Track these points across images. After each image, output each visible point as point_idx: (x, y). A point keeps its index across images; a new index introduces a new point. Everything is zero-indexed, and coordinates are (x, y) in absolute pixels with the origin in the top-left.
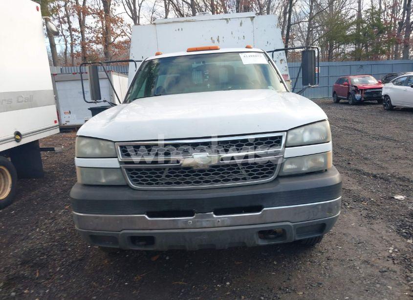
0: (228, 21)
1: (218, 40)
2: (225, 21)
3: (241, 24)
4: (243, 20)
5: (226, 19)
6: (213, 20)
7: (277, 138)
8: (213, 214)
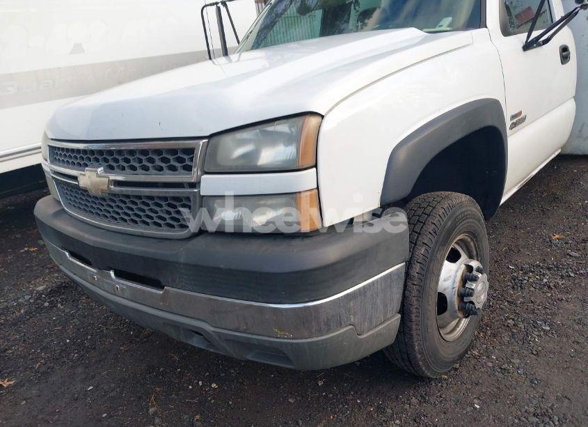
7: (190, 151)
8: (112, 273)
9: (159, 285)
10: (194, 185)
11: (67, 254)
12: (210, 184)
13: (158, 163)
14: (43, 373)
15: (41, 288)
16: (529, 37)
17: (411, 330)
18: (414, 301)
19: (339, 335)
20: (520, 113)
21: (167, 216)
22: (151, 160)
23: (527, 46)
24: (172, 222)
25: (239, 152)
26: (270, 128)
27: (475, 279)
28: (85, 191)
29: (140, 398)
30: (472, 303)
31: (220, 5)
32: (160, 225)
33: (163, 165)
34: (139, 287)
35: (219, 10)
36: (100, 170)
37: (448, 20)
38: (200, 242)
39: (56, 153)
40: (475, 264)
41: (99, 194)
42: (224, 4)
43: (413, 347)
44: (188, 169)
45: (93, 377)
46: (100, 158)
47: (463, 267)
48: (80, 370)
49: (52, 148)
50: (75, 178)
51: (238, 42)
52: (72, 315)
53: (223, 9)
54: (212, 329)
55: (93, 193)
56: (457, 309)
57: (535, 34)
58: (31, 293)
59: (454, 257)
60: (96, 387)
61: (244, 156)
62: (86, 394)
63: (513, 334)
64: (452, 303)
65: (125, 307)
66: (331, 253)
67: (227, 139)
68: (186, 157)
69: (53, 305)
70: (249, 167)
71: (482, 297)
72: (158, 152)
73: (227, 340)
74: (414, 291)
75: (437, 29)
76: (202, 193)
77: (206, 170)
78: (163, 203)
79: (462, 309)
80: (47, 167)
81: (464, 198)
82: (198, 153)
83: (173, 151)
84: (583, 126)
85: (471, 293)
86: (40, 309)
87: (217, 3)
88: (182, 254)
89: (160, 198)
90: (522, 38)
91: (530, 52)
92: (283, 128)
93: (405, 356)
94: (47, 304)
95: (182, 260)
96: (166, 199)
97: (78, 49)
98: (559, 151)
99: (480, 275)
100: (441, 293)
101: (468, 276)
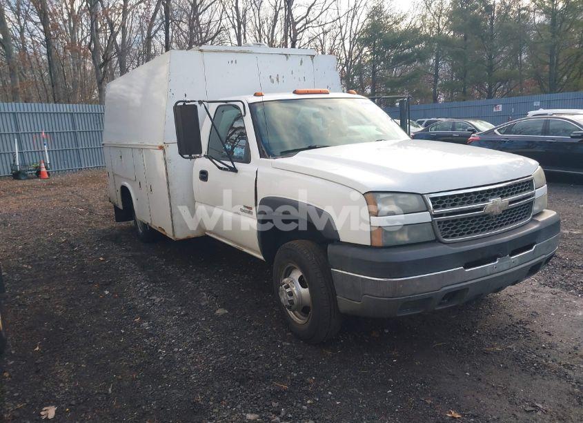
0: (287, 58)
1: (278, 79)
2: (285, 57)
3: (301, 62)
4: (304, 58)
5: (286, 55)
8: (508, 256)
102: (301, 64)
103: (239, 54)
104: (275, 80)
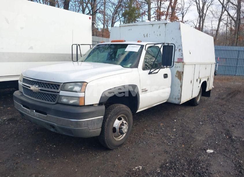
0: (153, 26)
1: (147, 36)
2: (152, 25)
3: (159, 27)
4: (161, 25)
5: (152, 24)
6: (146, 25)
7: (59, 85)
8: (34, 111)
9: (46, 114)
10: (59, 93)
11: (22, 106)
12: (62, 93)
13: (51, 87)
14: (5, 139)
15: (5, 118)
16: (150, 71)
17: (104, 133)
18: (106, 126)
19: (84, 129)
20: (146, 89)
21: (51, 99)
22: (50, 86)
23: (150, 73)
24: (52, 100)
25: (70, 87)
26: (77, 83)
27: (123, 125)
28: (31, 91)
29: (33, 147)
30: (122, 131)
31: (78, 45)
32: (49, 101)
33: (46, 86)
34: (41, 114)
35: (77, 46)
36: (37, 86)
37: (130, 64)
38: (57, 105)
39: (25, 80)
40: (124, 122)
41: (36, 92)
42: (79, 45)
43: (105, 138)
44: (58, 89)
45: (20, 142)
46: (35, 83)
47: (121, 122)
48: (16, 139)
49: (24, 79)
50: (30, 87)
51: (81, 56)
52: (15, 127)
53: (78, 46)
54: (56, 125)
55: (34, 91)
56: (118, 131)
57: (152, 71)
58: (2, 119)
59: (120, 119)
60: (21, 144)
61: (70, 88)
62: (18, 145)
63: (136, 143)
64: (117, 130)
65: (36, 119)
66: (86, 110)
67: (68, 84)
68: (58, 86)
69: (9, 123)
70: (71, 90)
71: (125, 130)
72: (52, 84)
73: (60, 128)
74: (106, 124)
75: (127, 66)
76: (60, 94)
77: (61, 90)
78: (51, 96)
79: (120, 132)
80: (20, 83)
81: (124, 106)
82: (60, 86)
83: (55, 85)
84: (173, 95)
85: (122, 128)
86: (5, 124)
87: (77, 44)
88: (53, 107)
89: (50, 94)
90: (148, 71)
91: (151, 75)
92: (80, 84)
93: (103, 141)
94: (7, 123)
95: (52, 108)
96: (51, 95)
97: (31, 48)
98: (166, 101)
99: (125, 125)
100: (115, 128)
101: (122, 124)
102: (159, 28)
103: (133, 26)
104: (146, 36)
